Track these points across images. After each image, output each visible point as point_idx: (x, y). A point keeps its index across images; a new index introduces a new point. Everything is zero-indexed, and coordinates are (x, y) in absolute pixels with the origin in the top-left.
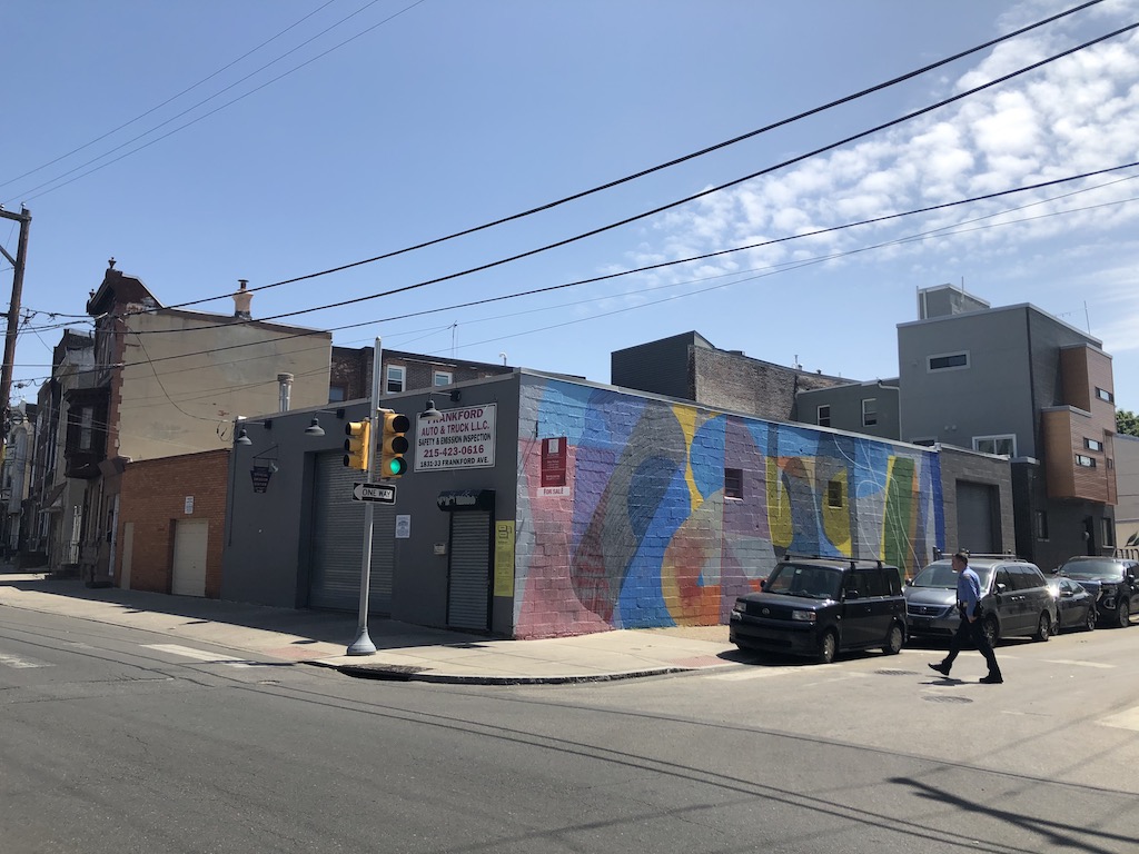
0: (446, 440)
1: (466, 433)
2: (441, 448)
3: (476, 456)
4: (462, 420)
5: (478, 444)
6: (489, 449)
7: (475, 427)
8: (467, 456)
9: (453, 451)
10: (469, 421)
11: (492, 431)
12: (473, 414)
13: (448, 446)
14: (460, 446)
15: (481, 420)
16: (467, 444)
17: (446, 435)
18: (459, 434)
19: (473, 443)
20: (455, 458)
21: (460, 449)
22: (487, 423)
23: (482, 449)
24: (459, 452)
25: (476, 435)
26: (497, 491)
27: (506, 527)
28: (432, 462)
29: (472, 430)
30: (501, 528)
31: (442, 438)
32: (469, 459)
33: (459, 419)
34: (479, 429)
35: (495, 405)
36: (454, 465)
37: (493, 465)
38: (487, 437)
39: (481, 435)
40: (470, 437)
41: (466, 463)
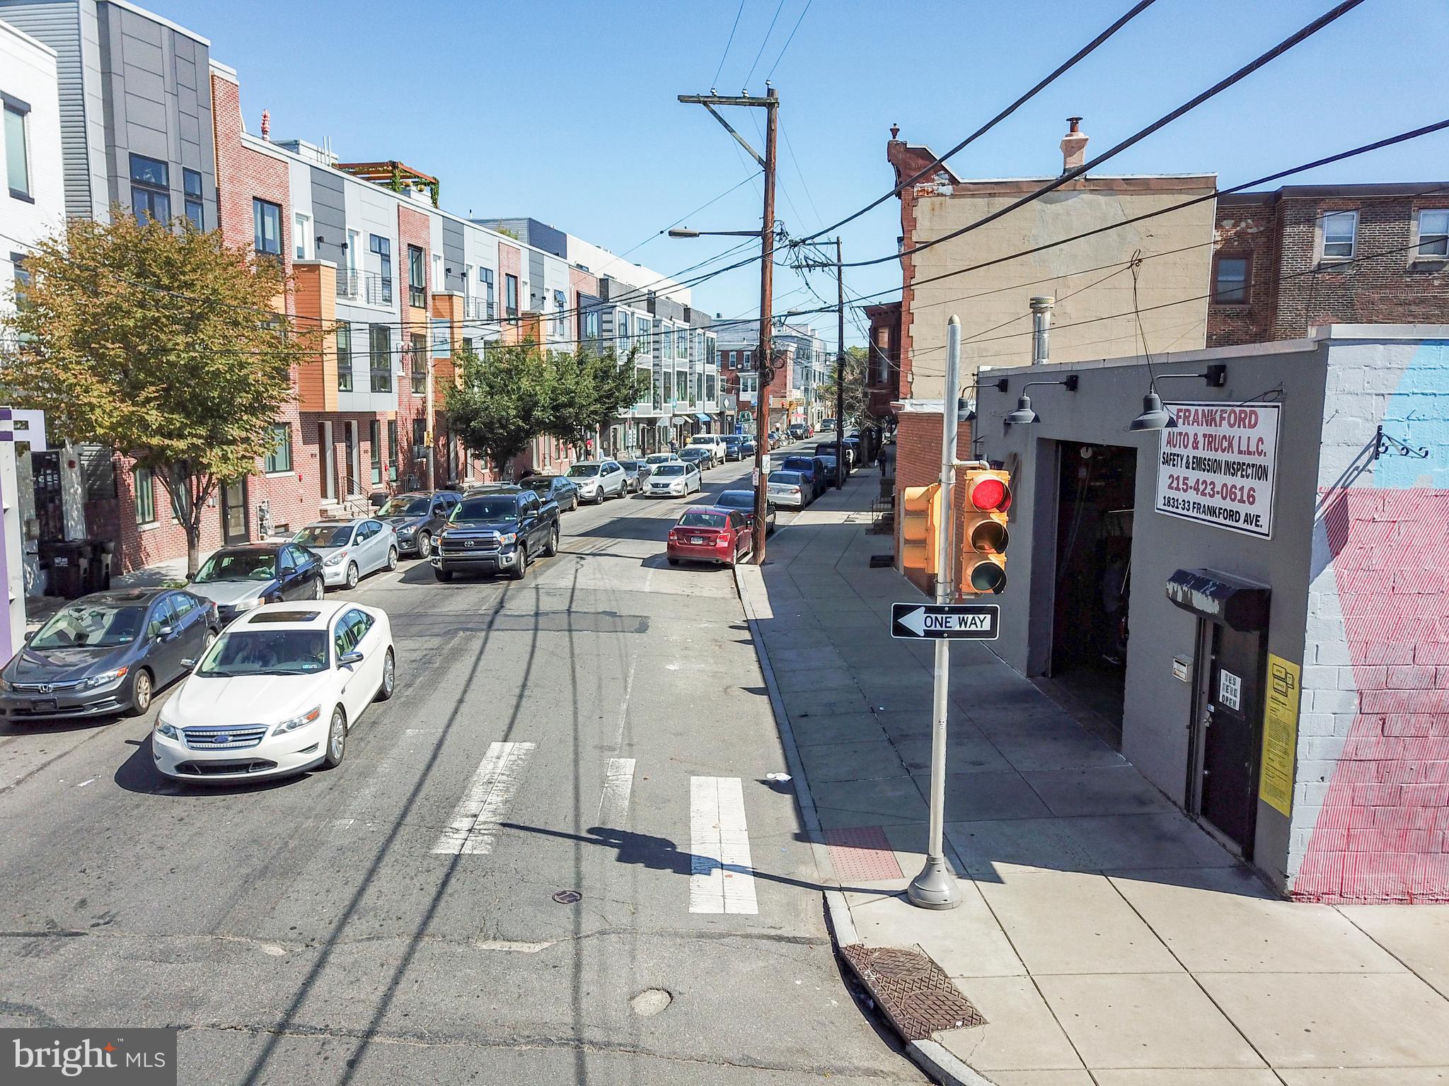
0: (1199, 464)
1: (1231, 458)
2: (1194, 476)
3: (1243, 508)
4: (1224, 430)
5: (1247, 484)
7: (1243, 447)
8: (1228, 505)
9: (1208, 490)
10: (1236, 432)
11: (1269, 461)
12: (1240, 421)
13: (1202, 476)
14: (1220, 479)
15: (1254, 434)
16: (1230, 480)
17: (1201, 453)
18: (1220, 455)
19: (1238, 481)
20: (1212, 503)
22: (1262, 444)
23: (1253, 497)
24: (1218, 493)
25: (1244, 464)
26: (1274, 590)
27: (1286, 673)
28: (1177, 500)
29: (1240, 452)
30: (1278, 671)
31: (1194, 457)
32: (1231, 511)
33: (1220, 426)
34: (1249, 453)
35: (1278, 407)
36: (1208, 518)
37: (1268, 535)
38: (1261, 472)
39: (1253, 465)
40: (1235, 467)
41: (1225, 519)
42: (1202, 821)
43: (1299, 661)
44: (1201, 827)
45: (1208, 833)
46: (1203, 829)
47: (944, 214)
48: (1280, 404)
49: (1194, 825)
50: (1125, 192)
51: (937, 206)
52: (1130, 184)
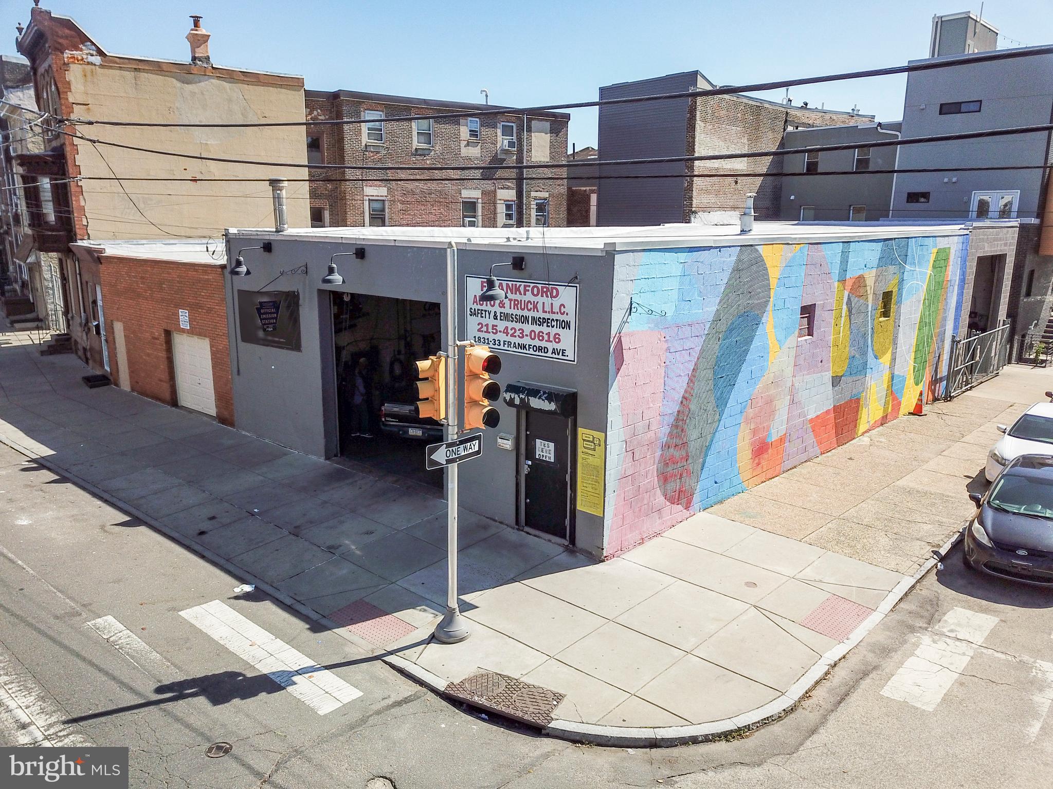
0: (506, 317)
1: (536, 315)
2: (501, 325)
3: (550, 346)
4: (530, 297)
5: (554, 331)
6: (568, 341)
7: (547, 308)
8: (537, 343)
9: (518, 333)
10: (540, 299)
11: (571, 318)
12: (543, 293)
13: (510, 325)
14: (528, 328)
15: (556, 301)
16: (537, 329)
17: (507, 310)
18: (526, 313)
19: (545, 329)
20: (521, 341)
21: (527, 332)
22: (564, 307)
23: (559, 339)
24: (527, 335)
25: (549, 319)
26: (579, 393)
27: (594, 438)
28: (488, 339)
29: (544, 312)
30: (586, 437)
31: (501, 313)
32: (539, 347)
33: (525, 294)
34: (553, 313)
35: (576, 287)
36: (520, 350)
37: (574, 361)
38: (566, 325)
39: (557, 320)
40: (541, 320)
41: (535, 351)
42: (527, 529)
43: (605, 431)
44: (528, 533)
45: (535, 536)
46: (530, 534)
47: (95, 80)
48: (578, 285)
49: (523, 533)
50: (243, 82)
51: (89, 74)
52: (246, 76)
